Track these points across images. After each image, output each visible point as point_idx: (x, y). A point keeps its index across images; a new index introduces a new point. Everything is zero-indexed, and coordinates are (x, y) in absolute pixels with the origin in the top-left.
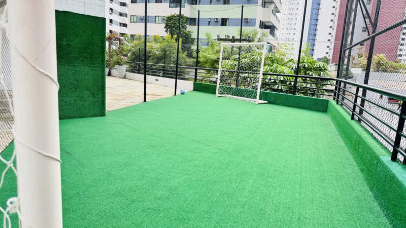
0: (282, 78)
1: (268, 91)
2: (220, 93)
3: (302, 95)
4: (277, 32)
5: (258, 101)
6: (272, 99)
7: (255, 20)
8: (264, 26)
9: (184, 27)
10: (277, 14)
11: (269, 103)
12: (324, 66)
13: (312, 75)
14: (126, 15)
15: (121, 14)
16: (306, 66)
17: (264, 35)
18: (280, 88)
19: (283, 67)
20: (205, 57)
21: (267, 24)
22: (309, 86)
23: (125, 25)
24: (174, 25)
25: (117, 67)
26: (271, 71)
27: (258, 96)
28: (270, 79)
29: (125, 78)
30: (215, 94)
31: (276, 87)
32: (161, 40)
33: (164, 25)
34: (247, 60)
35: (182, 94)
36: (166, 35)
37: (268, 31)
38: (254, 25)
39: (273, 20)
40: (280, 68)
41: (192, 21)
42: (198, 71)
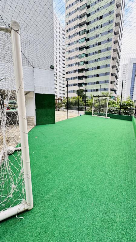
4: (117, 92)
5: (106, 117)
11: (111, 118)
14: (65, 91)
15: (63, 91)
18: (115, 113)
19: (116, 105)
21: (113, 89)
23: (64, 94)
26: (112, 106)
28: (111, 109)
29: (63, 111)
30: (91, 115)
32: (75, 98)
33: (76, 93)
34: (103, 103)
35: (81, 116)
36: (77, 96)
37: (113, 92)
38: (108, 90)
42: (86, 108)
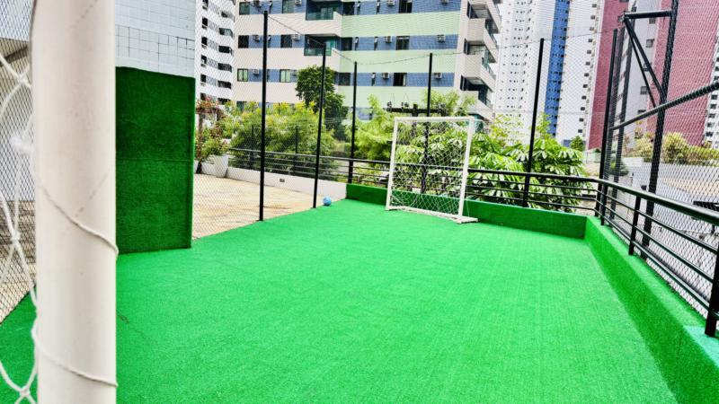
0: (502, 178)
1: (478, 200)
2: (394, 203)
3: (539, 208)
4: (491, 96)
6: (486, 215)
7: (452, 75)
8: (467, 85)
9: (330, 89)
10: (491, 65)
11: (481, 221)
12: (575, 156)
13: (554, 172)
14: (229, 68)
15: (221, 67)
16: (545, 156)
17: (468, 101)
18: (498, 195)
19: (504, 159)
20: (367, 139)
21: (473, 82)
22: (549, 191)
23: (228, 85)
24: (314, 85)
25: (213, 157)
26: (483, 164)
27: (461, 210)
28: (481, 179)
29: (226, 176)
31: (491, 193)
32: (290, 110)
33: (295, 85)
34: (440, 146)
36: (299, 102)
37: (476, 93)
38: (451, 84)
39: (483, 76)
40: (499, 160)
41: (344, 78)
42: (355, 164)
